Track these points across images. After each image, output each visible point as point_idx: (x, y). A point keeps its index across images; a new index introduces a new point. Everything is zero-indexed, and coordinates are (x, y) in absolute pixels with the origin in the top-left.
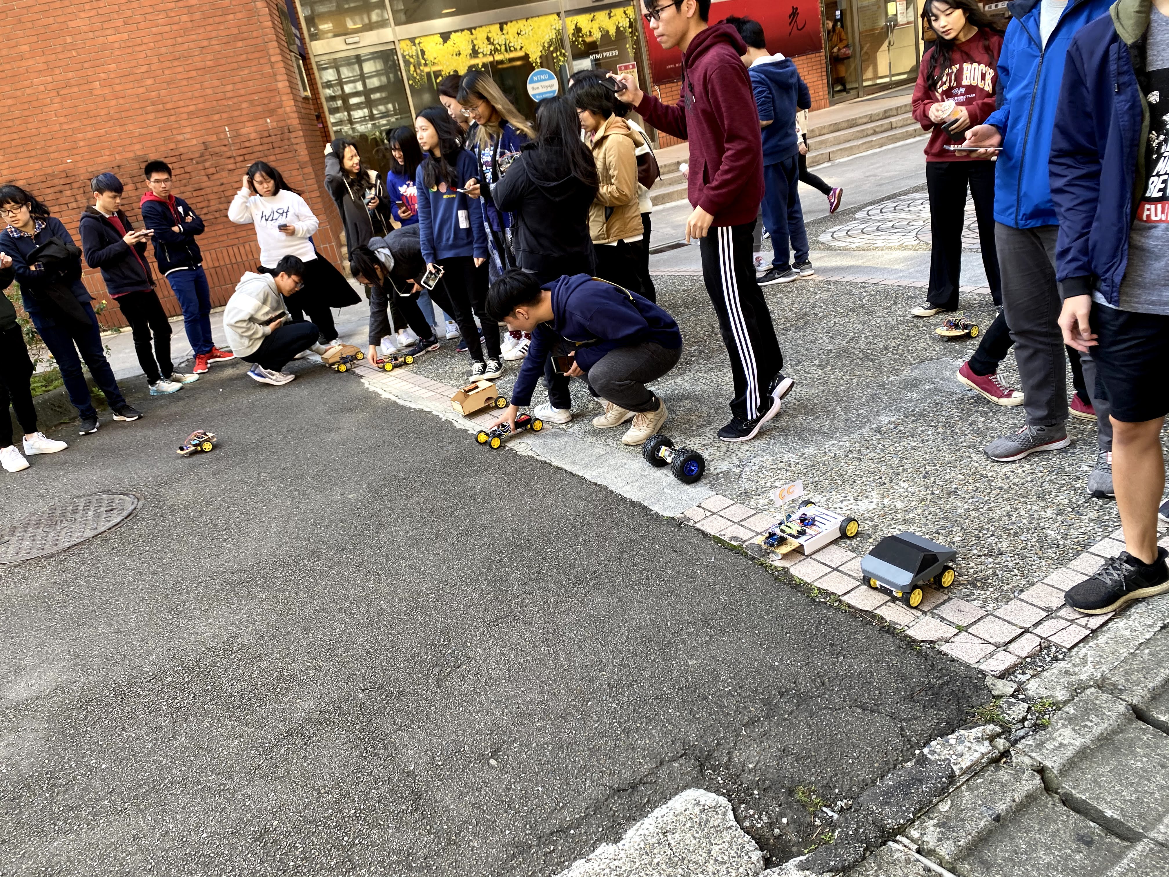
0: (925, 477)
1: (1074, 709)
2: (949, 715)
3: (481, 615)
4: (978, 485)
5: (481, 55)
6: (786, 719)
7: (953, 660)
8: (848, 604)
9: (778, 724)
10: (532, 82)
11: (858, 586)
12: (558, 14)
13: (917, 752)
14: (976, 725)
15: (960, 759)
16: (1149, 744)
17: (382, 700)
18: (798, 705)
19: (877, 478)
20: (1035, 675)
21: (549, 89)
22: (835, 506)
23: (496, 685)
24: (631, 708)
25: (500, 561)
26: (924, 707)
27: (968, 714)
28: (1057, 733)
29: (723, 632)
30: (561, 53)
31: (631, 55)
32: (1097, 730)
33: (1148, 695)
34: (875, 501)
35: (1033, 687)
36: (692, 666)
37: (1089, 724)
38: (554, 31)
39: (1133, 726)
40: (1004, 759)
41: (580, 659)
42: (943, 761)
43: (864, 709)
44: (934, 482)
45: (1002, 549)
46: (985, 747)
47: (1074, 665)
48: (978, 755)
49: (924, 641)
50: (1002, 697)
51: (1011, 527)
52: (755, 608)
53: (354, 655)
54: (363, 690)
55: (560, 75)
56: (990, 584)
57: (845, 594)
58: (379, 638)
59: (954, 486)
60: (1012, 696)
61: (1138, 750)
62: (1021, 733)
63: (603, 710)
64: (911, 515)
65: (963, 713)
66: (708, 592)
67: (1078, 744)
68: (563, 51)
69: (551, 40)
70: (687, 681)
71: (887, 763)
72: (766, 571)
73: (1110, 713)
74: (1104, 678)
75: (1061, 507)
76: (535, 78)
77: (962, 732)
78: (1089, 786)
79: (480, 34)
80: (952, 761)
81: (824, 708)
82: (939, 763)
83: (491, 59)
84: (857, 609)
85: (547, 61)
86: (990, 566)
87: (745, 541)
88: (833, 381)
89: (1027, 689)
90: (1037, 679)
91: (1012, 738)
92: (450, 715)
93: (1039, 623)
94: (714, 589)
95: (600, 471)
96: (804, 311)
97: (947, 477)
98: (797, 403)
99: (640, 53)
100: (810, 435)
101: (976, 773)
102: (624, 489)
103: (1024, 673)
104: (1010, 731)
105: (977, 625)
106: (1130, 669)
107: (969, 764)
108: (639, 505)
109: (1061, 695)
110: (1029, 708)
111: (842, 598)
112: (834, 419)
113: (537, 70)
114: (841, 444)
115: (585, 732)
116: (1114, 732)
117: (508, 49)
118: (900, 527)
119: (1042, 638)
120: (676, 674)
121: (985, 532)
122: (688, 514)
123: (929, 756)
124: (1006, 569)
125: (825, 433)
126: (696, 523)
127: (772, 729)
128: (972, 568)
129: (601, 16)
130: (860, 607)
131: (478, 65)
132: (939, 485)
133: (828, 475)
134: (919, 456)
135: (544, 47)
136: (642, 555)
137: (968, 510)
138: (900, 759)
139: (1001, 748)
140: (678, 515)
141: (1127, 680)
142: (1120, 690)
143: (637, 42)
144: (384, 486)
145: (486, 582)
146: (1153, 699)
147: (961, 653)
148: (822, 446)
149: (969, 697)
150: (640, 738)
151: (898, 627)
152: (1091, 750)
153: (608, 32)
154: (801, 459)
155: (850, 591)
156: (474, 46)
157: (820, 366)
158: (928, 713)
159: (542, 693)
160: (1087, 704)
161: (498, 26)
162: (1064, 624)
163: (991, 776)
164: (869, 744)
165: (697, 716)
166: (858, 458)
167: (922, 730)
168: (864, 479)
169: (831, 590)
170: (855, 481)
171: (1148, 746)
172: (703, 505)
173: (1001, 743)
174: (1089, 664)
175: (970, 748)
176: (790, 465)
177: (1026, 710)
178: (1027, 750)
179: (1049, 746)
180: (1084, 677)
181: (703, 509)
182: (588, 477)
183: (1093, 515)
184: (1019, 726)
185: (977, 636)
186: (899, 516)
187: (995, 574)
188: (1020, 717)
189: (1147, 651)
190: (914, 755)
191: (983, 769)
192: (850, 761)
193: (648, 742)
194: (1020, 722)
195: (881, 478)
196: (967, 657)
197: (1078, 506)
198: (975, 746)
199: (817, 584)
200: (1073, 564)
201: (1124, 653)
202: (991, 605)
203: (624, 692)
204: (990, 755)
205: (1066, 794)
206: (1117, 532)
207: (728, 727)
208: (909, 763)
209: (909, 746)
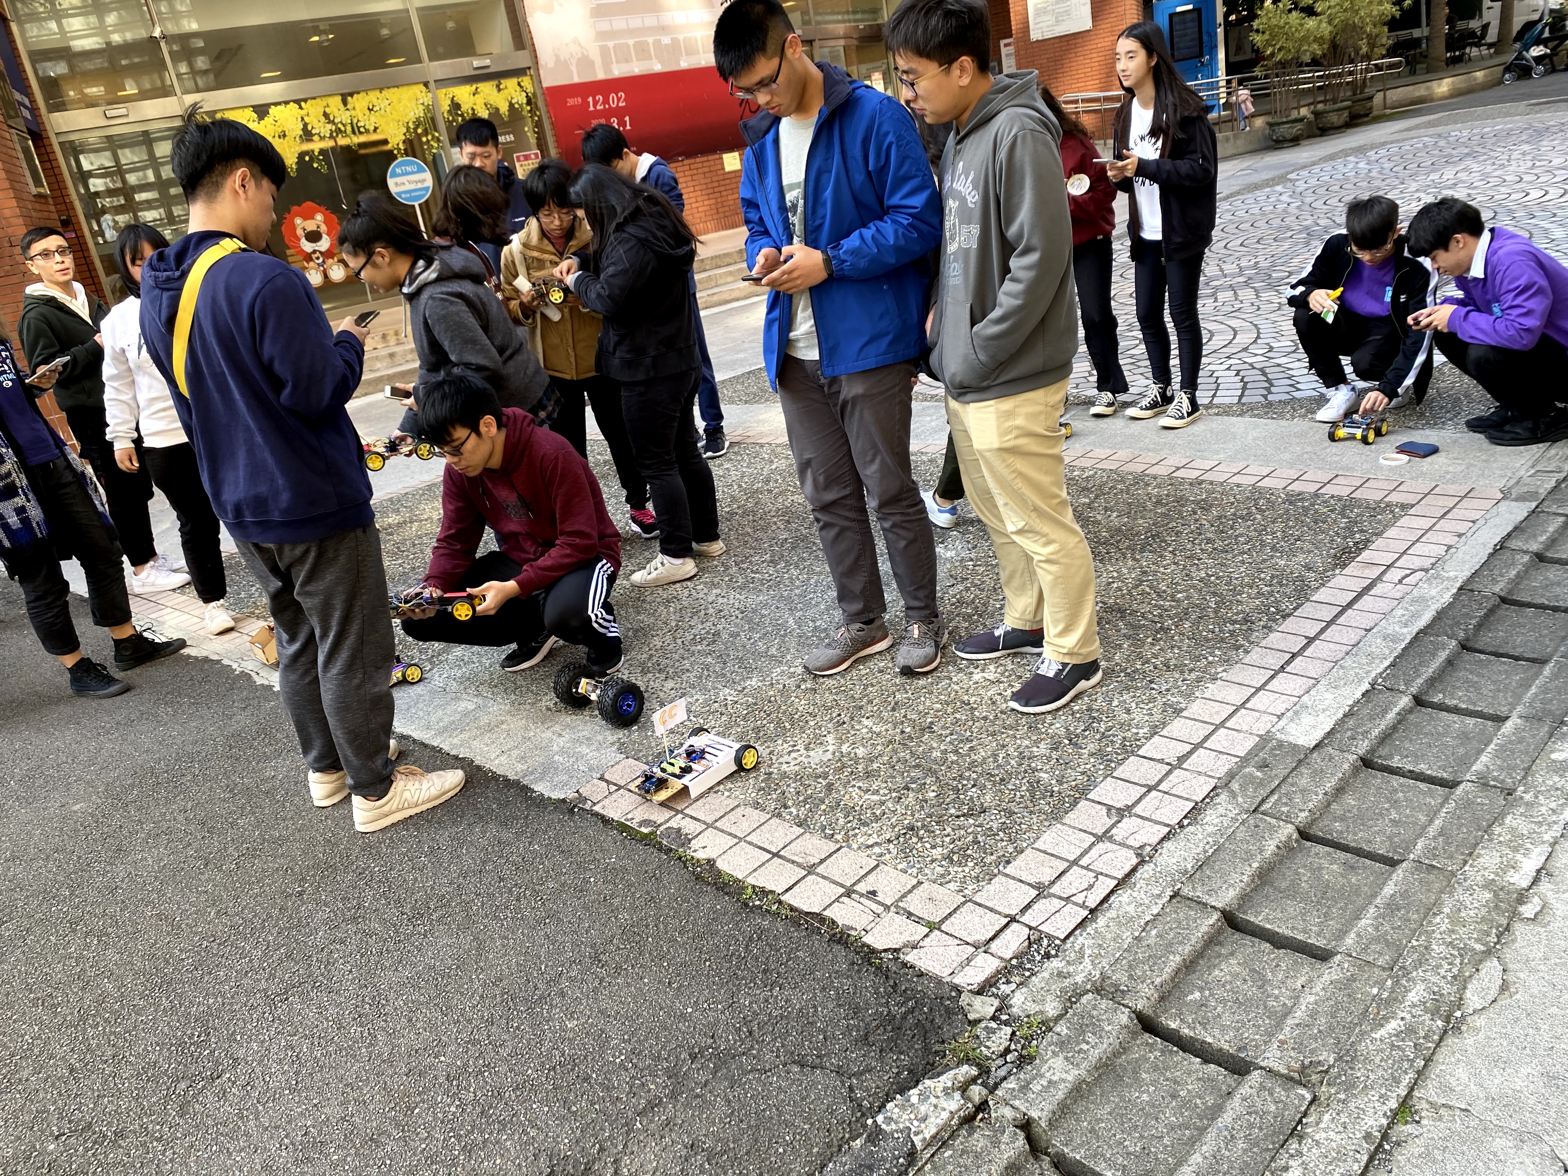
0: (893, 709)
1: (1068, 1028)
2: (912, 1059)
3: (263, 984)
4: (958, 716)
5: (316, 138)
6: (697, 1096)
7: (921, 975)
8: (789, 905)
9: (687, 1105)
10: (394, 175)
11: (804, 877)
12: (426, 84)
13: (870, 1122)
14: (947, 1068)
15: (923, 1125)
16: (1157, 1065)
17: (87, 1150)
18: (715, 1072)
19: (834, 715)
20: (1022, 984)
21: (420, 186)
22: (781, 760)
23: (273, 1101)
24: (478, 1110)
25: (301, 894)
26: (881, 1051)
27: (937, 1053)
28: (1046, 1067)
29: (618, 968)
30: (433, 136)
31: (532, 139)
32: (1095, 1054)
33: (1156, 995)
34: (831, 748)
35: (1020, 1002)
36: (572, 1029)
37: (1085, 1047)
38: (421, 108)
39: (1138, 1042)
40: (981, 1115)
41: (408, 1039)
42: (901, 1132)
43: (802, 1066)
44: (905, 716)
45: (986, 805)
46: (954, 1103)
47: (1068, 962)
48: (945, 1115)
49: (885, 951)
50: (980, 1021)
51: (997, 772)
52: (666, 926)
53: (49, 1076)
54: (57, 1138)
55: (435, 166)
56: (969, 856)
57: (787, 891)
58: (94, 1043)
59: (929, 720)
60: (994, 1018)
61: (1144, 1076)
62: (1002, 1072)
63: (435, 1118)
64: (875, 766)
65: (930, 1053)
66: (601, 911)
67: (1070, 1079)
68: (437, 134)
69: (418, 119)
70: (563, 1055)
71: (829, 1145)
72: (686, 867)
73: (1110, 1028)
74: (1104, 977)
75: (1056, 739)
76: (398, 171)
77: (928, 1082)
78: (1084, 1139)
79: (313, 111)
80: (913, 1129)
81: (751, 1071)
82: (896, 1135)
83: (331, 143)
84: (801, 912)
85: (413, 148)
86: (970, 831)
87: (660, 825)
88: (787, 582)
89: (1011, 1006)
90: (1024, 990)
91: (991, 1082)
92: (196, 1162)
93: (1028, 907)
94: (612, 904)
95: (465, 736)
96: (755, 487)
97: (921, 708)
98: (740, 616)
99: (545, 137)
100: (754, 660)
101: (943, 1144)
102: (497, 762)
103: (1008, 982)
104: (988, 1072)
105: (952, 919)
106: (1134, 960)
107: (933, 1131)
108: (516, 784)
109: (1052, 1009)
110: (1013, 1033)
111: (783, 898)
112: (785, 636)
113: (400, 159)
114: (792, 670)
115: (405, 1161)
116: (1116, 1054)
117: (356, 130)
118: (861, 784)
119: (1031, 928)
120: (547, 1045)
121: (965, 782)
122: (584, 792)
123: (884, 1126)
124: (990, 833)
125: (772, 656)
126: (595, 804)
127: (678, 1114)
128: (948, 835)
129: (487, 89)
130: (806, 909)
131: (313, 151)
132: (910, 720)
133: (773, 716)
134: (887, 680)
135: (408, 128)
136: (514, 863)
137: (945, 752)
138: (847, 1136)
139: (977, 1100)
140: (570, 795)
141: (1131, 977)
142: (1123, 992)
143: (539, 124)
144: (132, 786)
145: (275, 931)
146: (1162, 999)
147: (931, 963)
148: (768, 675)
149: (939, 1027)
150: (488, 1157)
151: (853, 933)
152: (1087, 1084)
153: (497, 109)
154: (741, 696)
155: (794, 885)
156: (305, 125)
157: (771, 562)
158: (886, 1060)
159: (344, 1103)
160: (1083, 1017)
161: (340, 98)
162: (1057, 903)
163: (962, 1143)
164: (807, 1120)
165: (574, 1109)
166: (812, 689)
167: (878, 1087)
168: (818, 718)
169: (769, 887)
170: (807, 722)
171: (1156, 1068)
172: (607, 777)
173: (977, 1092)
174: (1087, 960)
175: (936, 1106)
176: (726, 705)
177: (1008, 1037)
178: (1008, 1097)
179: (1036, 1087)
180: (1079, 979)
181: (607, 781)
182: (446, 748)
183: (1092, 747)
184: (1000, 1062)
185: (951, 935)
186: (860, 767)
187: (976, 842)
188: (1002, 1048)
189: (1154, 932)
190: (865, 1126)
191: (952, 1136)
192: (781, 1150)
193: (498, 1162)
194: (1001, 1056)
195: (839, 715)
196: (938, 967)
197: (1077, 736)
198: (943, 1103)
199: (751, 880)
200: (1071, 818)
201: (1127, 938)
202: (970, 888)
203: (470, 1085)
204: (962, 1113)
205: (1057, 1153)
206: (1121, 768)
207: (617, 1119)
208: (858, 1142)
209: (859, 1114)
